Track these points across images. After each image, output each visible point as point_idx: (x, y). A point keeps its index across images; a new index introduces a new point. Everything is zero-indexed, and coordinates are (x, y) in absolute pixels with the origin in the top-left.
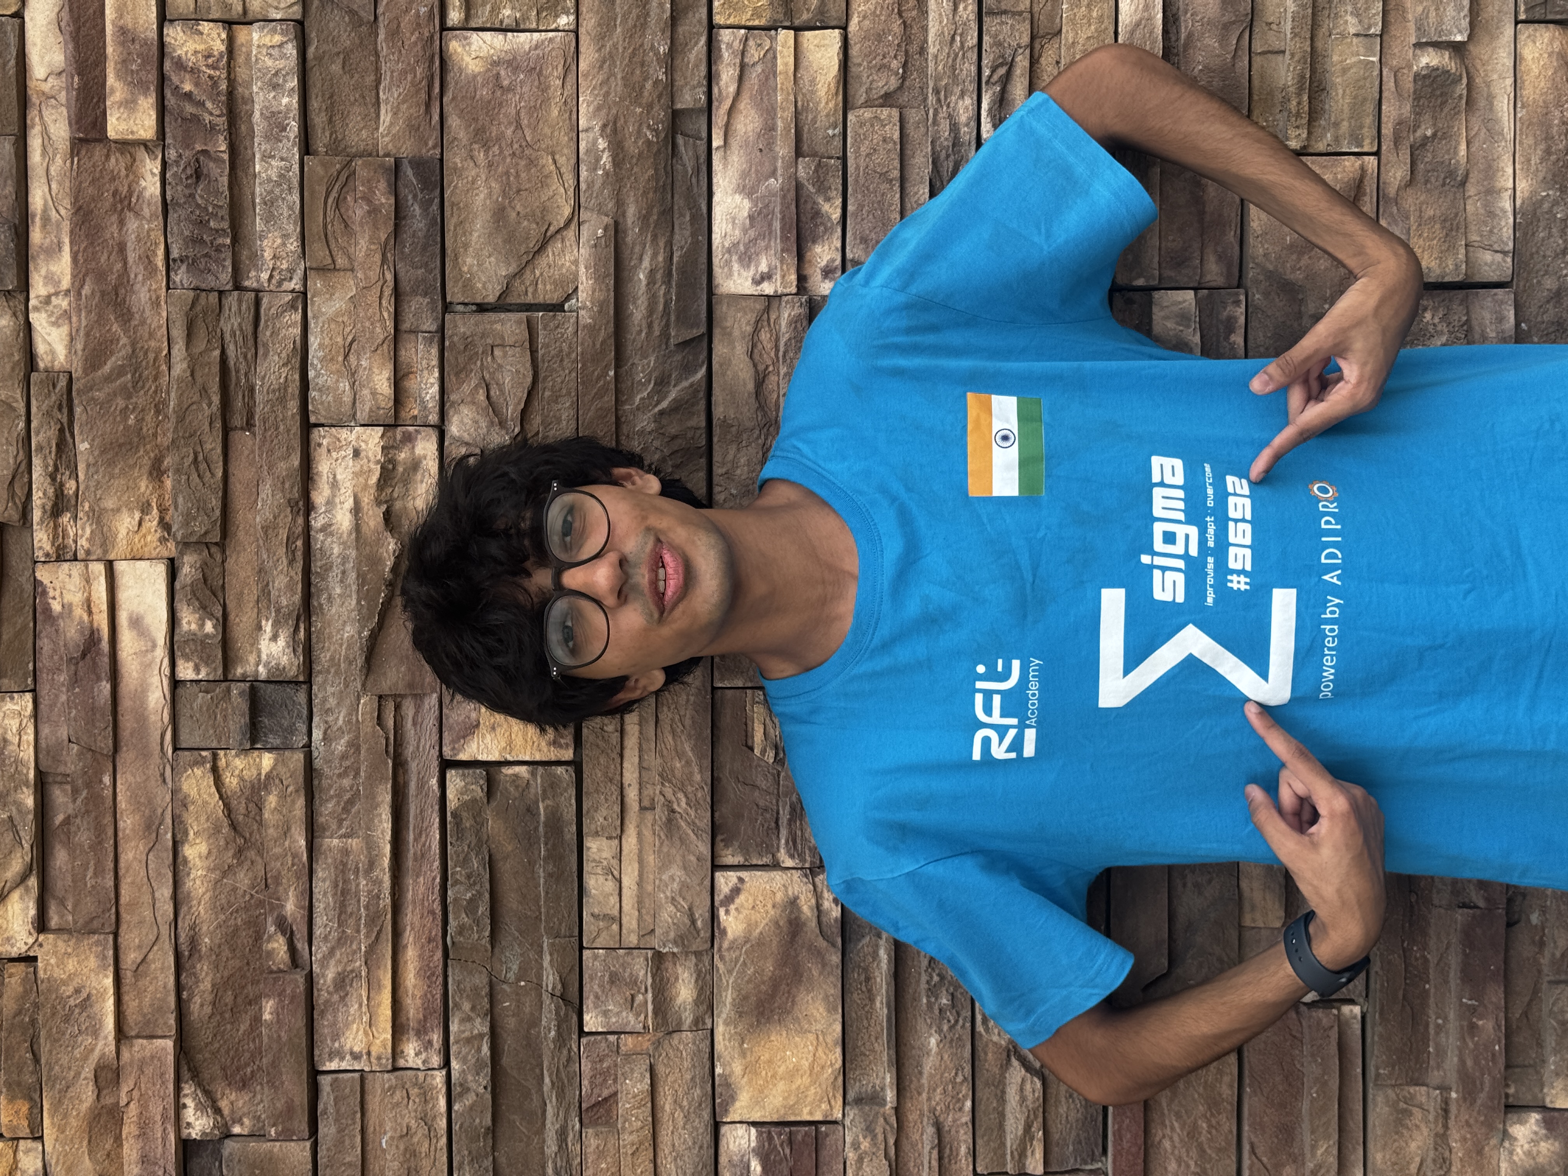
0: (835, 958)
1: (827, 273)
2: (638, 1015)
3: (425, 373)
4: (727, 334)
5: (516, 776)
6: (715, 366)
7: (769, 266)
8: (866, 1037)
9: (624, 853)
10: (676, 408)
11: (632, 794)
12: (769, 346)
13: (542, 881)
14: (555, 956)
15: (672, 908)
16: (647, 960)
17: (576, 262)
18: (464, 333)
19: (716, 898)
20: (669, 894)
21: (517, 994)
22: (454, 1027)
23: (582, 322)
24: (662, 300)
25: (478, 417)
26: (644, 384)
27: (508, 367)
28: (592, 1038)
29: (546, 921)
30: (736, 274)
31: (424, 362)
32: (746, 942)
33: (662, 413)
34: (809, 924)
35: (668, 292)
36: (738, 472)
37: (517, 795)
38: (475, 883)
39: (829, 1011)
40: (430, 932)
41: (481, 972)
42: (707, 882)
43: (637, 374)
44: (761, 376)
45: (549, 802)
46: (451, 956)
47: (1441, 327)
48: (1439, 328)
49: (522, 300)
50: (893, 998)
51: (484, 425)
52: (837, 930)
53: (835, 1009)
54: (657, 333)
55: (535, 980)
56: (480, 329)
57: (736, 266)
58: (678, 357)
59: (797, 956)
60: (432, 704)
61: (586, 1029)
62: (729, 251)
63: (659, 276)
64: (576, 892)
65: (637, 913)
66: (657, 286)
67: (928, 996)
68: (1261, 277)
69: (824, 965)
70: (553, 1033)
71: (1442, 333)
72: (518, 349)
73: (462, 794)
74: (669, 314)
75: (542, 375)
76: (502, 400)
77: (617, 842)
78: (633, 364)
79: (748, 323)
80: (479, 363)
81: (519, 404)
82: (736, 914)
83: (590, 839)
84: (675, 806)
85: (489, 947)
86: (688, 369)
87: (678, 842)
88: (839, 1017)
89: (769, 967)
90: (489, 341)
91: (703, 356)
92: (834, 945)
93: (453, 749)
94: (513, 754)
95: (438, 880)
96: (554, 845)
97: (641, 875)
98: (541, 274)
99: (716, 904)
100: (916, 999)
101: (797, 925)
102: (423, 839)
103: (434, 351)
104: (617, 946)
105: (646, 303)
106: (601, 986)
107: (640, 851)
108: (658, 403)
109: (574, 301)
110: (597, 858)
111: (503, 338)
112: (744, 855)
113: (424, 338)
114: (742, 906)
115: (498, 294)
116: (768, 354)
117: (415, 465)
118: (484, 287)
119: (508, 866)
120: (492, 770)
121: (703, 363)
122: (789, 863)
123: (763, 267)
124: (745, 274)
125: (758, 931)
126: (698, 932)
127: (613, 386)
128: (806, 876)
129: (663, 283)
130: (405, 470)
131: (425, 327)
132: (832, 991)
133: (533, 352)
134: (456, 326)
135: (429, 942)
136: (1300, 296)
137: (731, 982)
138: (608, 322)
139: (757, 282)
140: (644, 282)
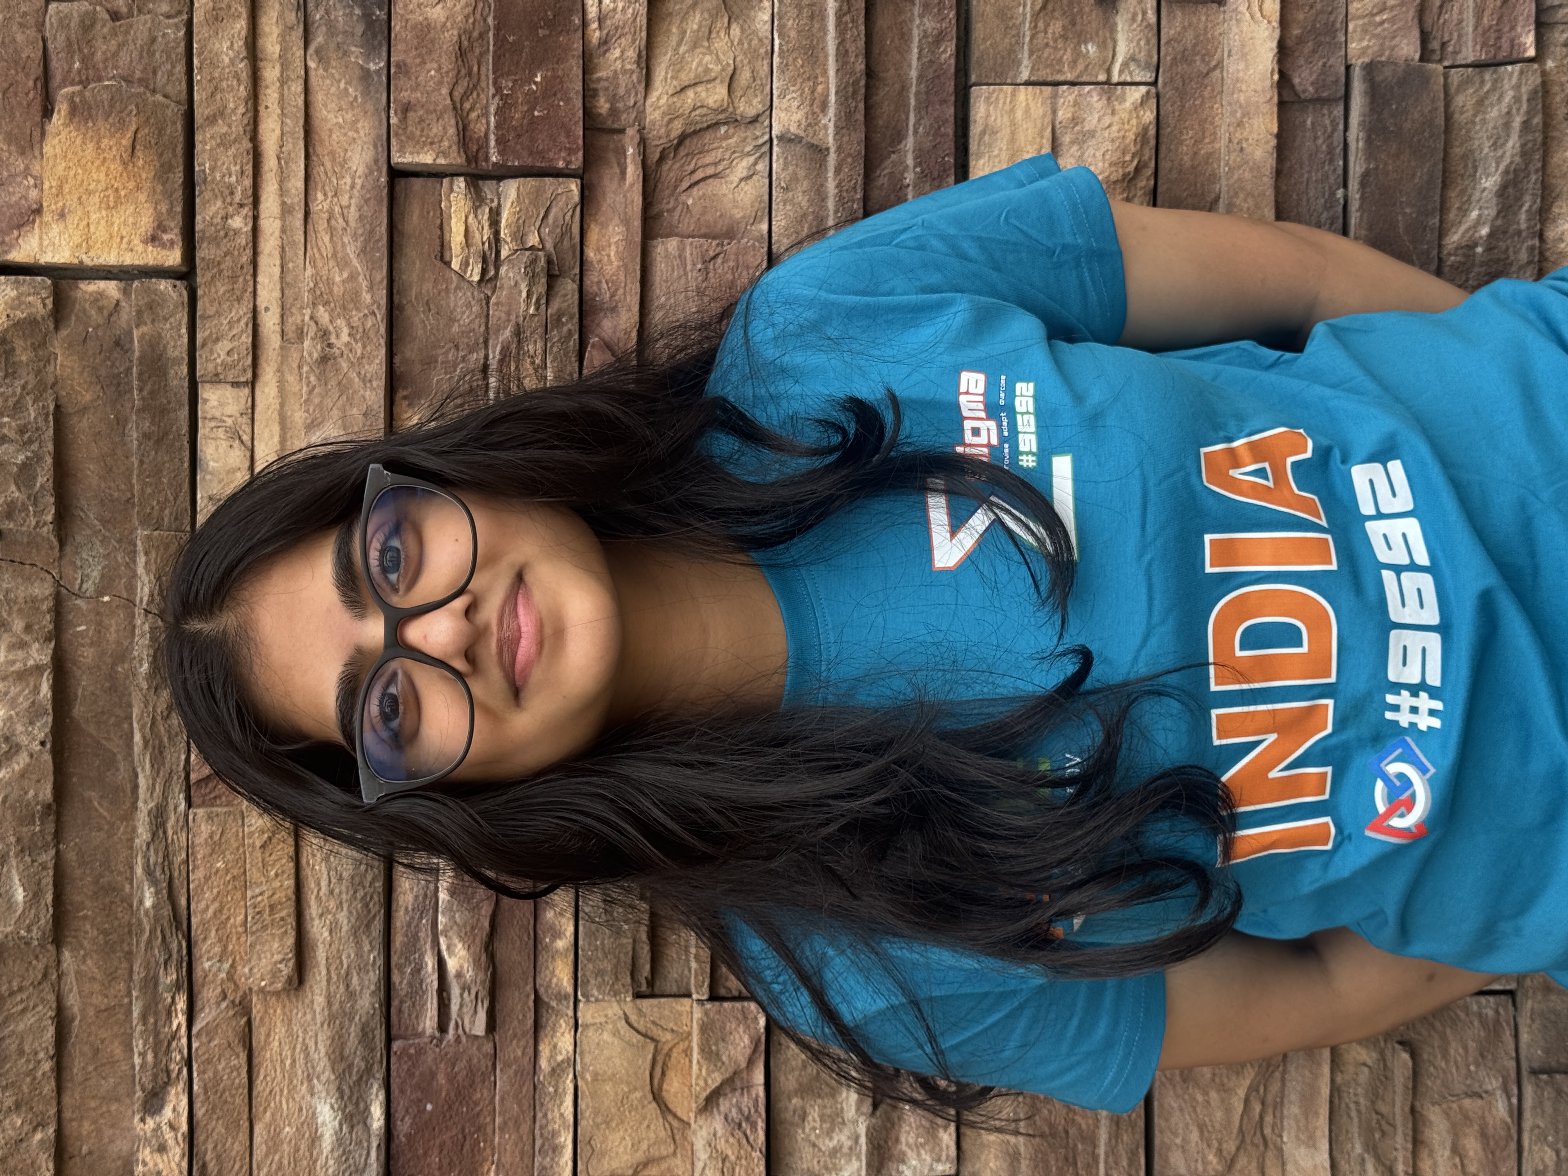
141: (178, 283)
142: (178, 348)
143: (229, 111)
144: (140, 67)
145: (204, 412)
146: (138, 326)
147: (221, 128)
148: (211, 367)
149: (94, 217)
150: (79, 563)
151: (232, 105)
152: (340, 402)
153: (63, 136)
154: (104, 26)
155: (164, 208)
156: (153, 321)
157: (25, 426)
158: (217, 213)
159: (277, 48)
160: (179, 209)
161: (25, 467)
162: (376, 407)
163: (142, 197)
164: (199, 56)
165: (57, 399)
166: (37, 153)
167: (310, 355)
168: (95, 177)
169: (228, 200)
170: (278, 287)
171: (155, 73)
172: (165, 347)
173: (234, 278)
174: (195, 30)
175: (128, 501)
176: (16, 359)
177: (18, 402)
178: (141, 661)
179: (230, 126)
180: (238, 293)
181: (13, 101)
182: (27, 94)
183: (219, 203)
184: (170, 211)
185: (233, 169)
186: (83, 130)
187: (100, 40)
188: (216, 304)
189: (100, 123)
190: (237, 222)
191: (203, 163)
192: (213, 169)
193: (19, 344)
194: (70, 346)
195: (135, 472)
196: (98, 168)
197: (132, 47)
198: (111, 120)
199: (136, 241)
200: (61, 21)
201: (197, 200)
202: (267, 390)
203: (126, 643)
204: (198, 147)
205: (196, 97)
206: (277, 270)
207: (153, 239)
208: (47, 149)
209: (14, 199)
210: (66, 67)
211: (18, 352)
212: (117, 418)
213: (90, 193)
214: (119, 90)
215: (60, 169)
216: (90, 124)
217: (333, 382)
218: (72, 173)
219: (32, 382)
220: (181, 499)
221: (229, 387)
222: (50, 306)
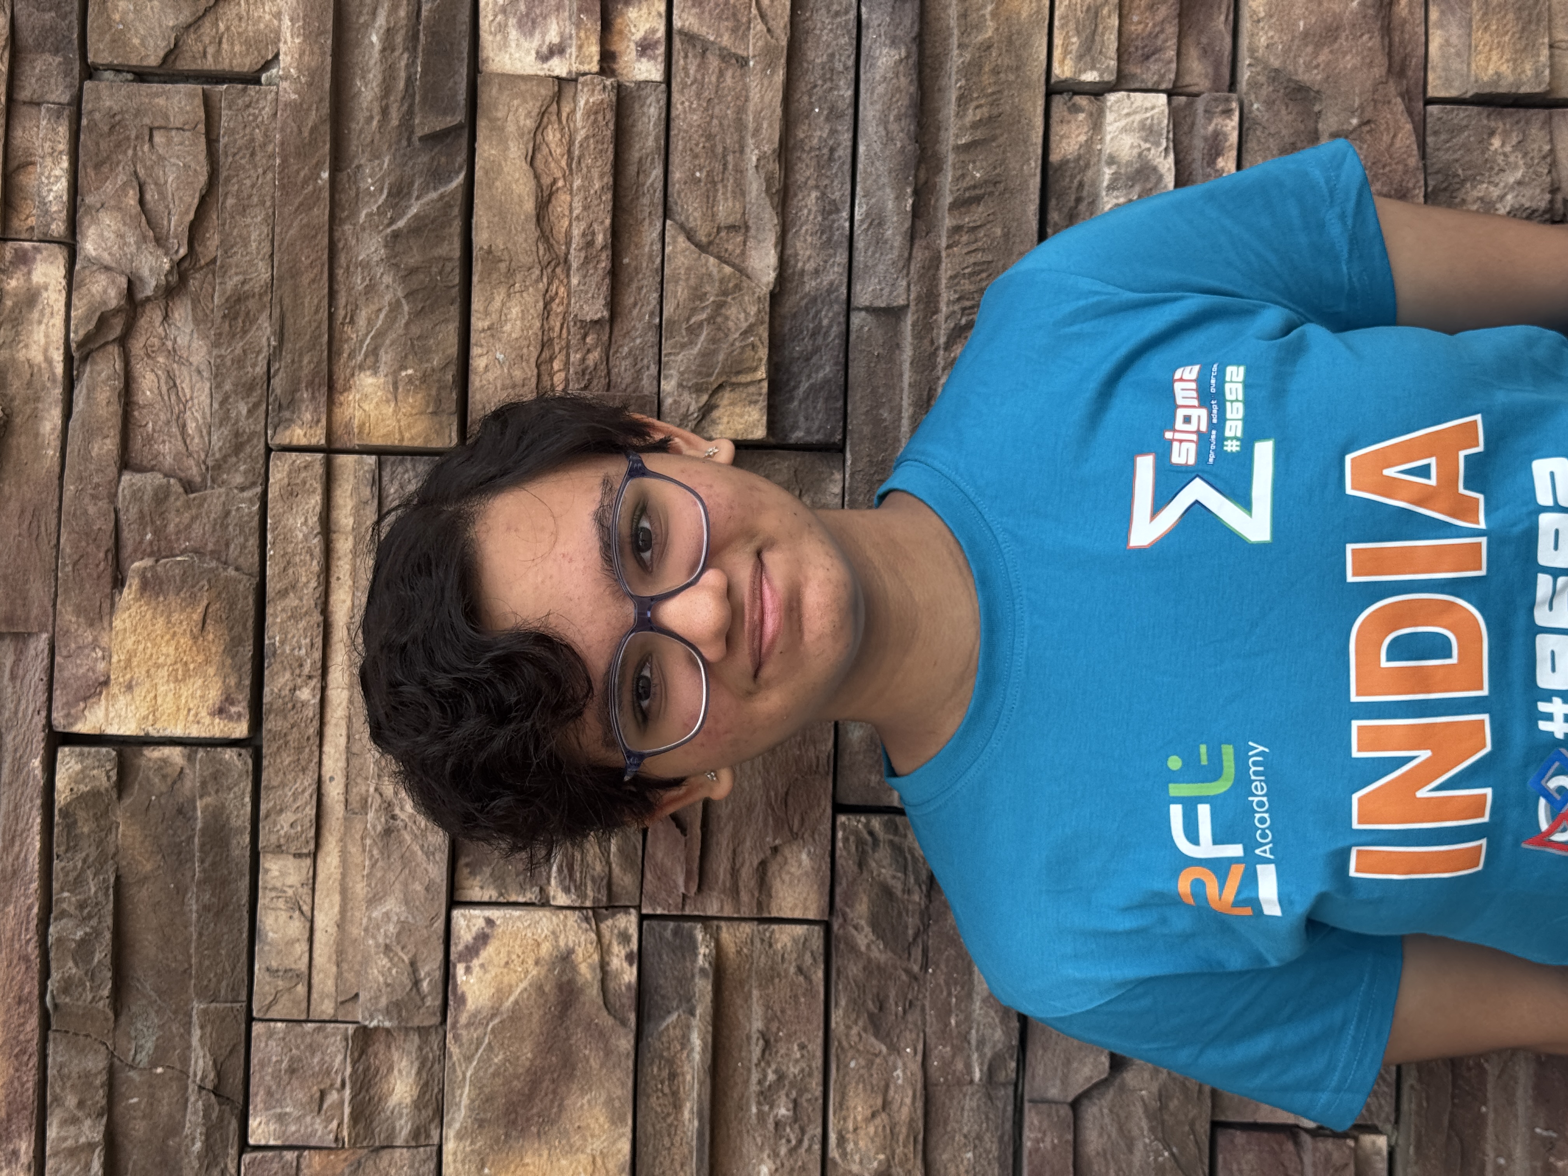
0: (625, 1043)
1: (645, 48)
2: (329, 1120)
3: (49, 161)
4: (498, 129)
5: (165, 761)
6: (479, 174)
7: (562, 35)
8: (667, 1163)
9: (321, 877)
10: (417, 228)
11: (334, 792)
12: (558, 151)
13: (194, 915)
14: (209, 1029)
15: (385, 962)
16: (347, 1040)
17: (278, 15)
18: (110, 108)
19: (453, 949)
20: (381, 940)
21: (151, 1086)
22: (52, 1133)
23: (282, 99)
24: (403, 74)
25: (123, 229)
26: (371, 195)
27: (173, 160)
28: (259, 1155)
29: (197, 978)
30: (513, 44)
31: (47, 144)
32: (493, 1016)
33: (396, 235)
34: (588, 991)
35: (411, 65)
36: (508, 328)
37: (164, 789)
38: (90, 917)
39: (613, 1122)
40: (21, 988)
41: (96, 1052)
42: (440, 924)
43: (364, 179)
44: (546, 194)
45: (208, 800)
46: (54, 1027)
47: (1516, 158)
48: (1512, 159)
49: (199, 65)
50: (707, 1105)
51: (132, 240)
52: (628, 1001)
53: (622, 1119)
54: (395, 122)
55: (178, 1066)
56: (134, 104)
57: (513, 33)
58: (424, 158)
59: (568, 1038)
60: (39, 649)
61: (251, 1141)
62: (504, 10)
63: (399, 39)
64: (245, 935)
65: (334, 969)
66: (397, 54)
67: (759, 1103)
68: (1262, 79)
69: (608, 1053)
70: (198, 1145)
71: (1516, 167)
72: (188, 134)
73: (76, 782)
74: (413, 96)
75: (223, 174)
76: (161, 208)
77: (308, 862)
78: (359, 167)
79: (528, 114)
80: (130, 152)
81: (187, 212)
82: (481, 974)
83: (269, 856)
84: (397, 811)
85: (111, 1015)
86: (437, 176)
87: (398, 866)
88: (628, 1130)
89: (527, 1053)
90: (147, 121)
91: (461, 158)
92: (624, 1023)
93: (68, 715)
94: (157, 726)
95: (35, 910)
96: (214, 864)
97: (343, 911)
98: (228, 29)
99: (453, 957)
100: (742, 1107)
101: (572, 991)
102: (16, 849)
103: (63, 130)
104: (303, 1017)
105: (380, 77)
106: (276, 1076)
107: (344, 875)
108: (392, 221)
109: (274, 71)
110: (279, 885)
111: (166, 117)
112: (497, 888)
113: (48, 110)
114: (491, 962)
115: (162, 54)
116: (557, 162)
117: (31, 298)
118: (143, 44)
119: (144, 893)
120: (128, 751)
121: (461, 168)
122: (561, 899)
123: (553, 37)
124: (526, 45)
125: (512, 999)
126: (423, 999)
127: (326, 194)
128: (587, 919)
129: (406, 49)
130: (15, 304)
131: (53, 97)
132: (619, 1092)
133: (211, 141)
134: (99, 98)
135: (19, 1003)
136: (1317, 108)
137: (468, 1074)
138: (321, 100)
139: (544, 57)
140: (378, 46)
141: (243, 751)
142: (241, 817)
143: (300, 585)
144: (213, 540)
145: (265, 882)
146: (201, 797)
147: (292, 601)
148: (273, 839)
149: (162, 689)
150: (133, 1034)
151: (304, 579)
152: (402, 878)
153: (133, 610)
154: (177, 499)
155: (232, 681)
156: (217, 792)
157: (85, 901)
158: (285, 684)
159: (351, 521)
160: (247, 682)
161: (83, 942)
162: (438, 880)
163: (211, 671)
164: (273, 531)
165: (117, 869)
166: (106, 624)
167: (374, 828)
168: (164, 650)
169: (297, 671)
170: (344, 757)
171: (227, 545)
172: (228, 818)
173: (299, 750)
174: (270, 506)
175: (185, 971)
176: (78, 831)
177: (79, 876)
178: (193, 1140)
179: (301, 599)
180: (303, 763)
181: (84, 574)
182: (98, 565)
183: (288, 675)
184: (239, 684)
185: (303, 642)
186: (153, 604)
187: (173, 513)
188: (281, 774)
189: (171, 597)
190: (305, 694)
191: (273, 636)
192: (282, 642)
193: (81, 815)
194: (133, 815)
195: (193, 945)
196: (168, 642)
197: (205, 520)
198: (182, 595)
199: (204, 713)
200: (134, 494)
201: (266, 672)
202: (328, 860)
203: (178, 1117)
204: (269, 620)
205: (269, 572)
206: (343, 741)
207: (221, 711)
208: (117, 623)
209: (81, 671)
210: (138, 539)
211: (80, 824)
212: (177, 887)
213: (158, 666)
214: (192, 565)
215: (129, 643)
216: (161, 599)
217: (395, 856)
218: (141, 647)
219: (93, 853)
220: (238, 969)
221: (291, 858)
222: (114, 778)
